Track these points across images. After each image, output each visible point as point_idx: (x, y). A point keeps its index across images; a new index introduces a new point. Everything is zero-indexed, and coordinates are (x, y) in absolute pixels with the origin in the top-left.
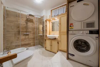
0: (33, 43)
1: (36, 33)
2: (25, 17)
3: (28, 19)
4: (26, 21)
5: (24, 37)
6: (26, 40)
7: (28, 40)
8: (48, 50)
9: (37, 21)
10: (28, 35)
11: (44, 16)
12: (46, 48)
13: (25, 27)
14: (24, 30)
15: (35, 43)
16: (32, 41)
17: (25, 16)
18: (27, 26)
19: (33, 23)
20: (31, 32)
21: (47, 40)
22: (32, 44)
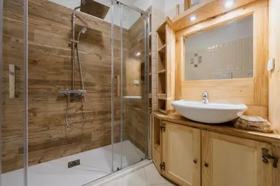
0: (101, 134)
1: (116, 91)
2: (68, 19)
3: (79, 28)
4: (70, 36)
5: (60, 108)
6: (68, 121)
7: (78, 119)
8: (173, 180)
9: (117, 42)
10: (79, 98)
11: (150, 10)
12: (163, 166)
13: (65, 63)
14: (61, 78)
15: (109, 132)
16: (98, 126)
17: (65, 15)
18: (75, 61)
19: (102, 47)
20: (93, 85)
21: (168, 126)
22: (96, 137)
